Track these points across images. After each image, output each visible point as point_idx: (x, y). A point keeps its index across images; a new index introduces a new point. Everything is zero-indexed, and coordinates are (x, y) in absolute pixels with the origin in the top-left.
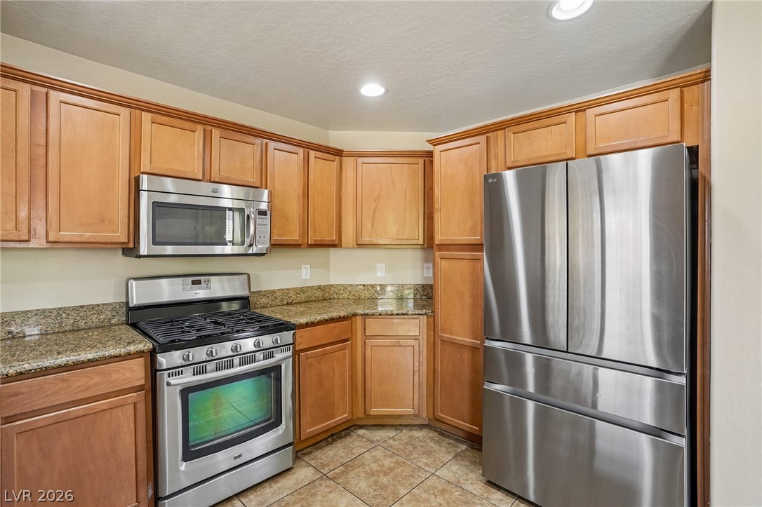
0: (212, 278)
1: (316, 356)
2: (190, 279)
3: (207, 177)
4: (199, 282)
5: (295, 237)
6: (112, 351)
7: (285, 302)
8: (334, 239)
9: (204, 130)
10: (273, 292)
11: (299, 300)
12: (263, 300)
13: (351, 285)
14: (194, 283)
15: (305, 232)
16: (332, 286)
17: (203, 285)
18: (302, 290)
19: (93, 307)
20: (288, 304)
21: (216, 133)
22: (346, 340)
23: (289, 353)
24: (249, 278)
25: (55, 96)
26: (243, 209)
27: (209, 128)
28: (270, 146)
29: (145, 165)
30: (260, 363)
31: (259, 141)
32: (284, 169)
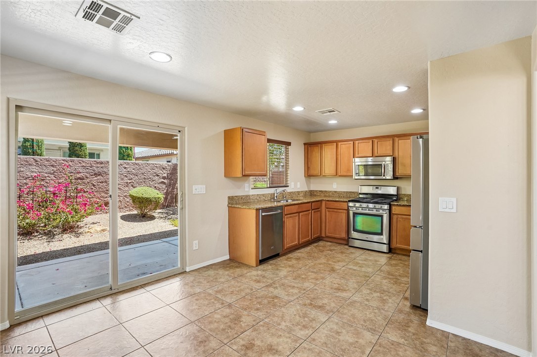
0: (383, 187)
2: (375, 187)
3: (374, 155)
4: (378, 188)
6: (341, 200)
9: (372, 141)
14: (376, 188)
19: (353, 192)
21: (376, 141)
23: (385, 212)
24: (398, 189)
25: (339, 143)
26: (381, 165)
27: (374, 140)
28: (396, 139)
29: (357, 155)
30: (374, 212)
31: (392, 139)
32: (404, 146)
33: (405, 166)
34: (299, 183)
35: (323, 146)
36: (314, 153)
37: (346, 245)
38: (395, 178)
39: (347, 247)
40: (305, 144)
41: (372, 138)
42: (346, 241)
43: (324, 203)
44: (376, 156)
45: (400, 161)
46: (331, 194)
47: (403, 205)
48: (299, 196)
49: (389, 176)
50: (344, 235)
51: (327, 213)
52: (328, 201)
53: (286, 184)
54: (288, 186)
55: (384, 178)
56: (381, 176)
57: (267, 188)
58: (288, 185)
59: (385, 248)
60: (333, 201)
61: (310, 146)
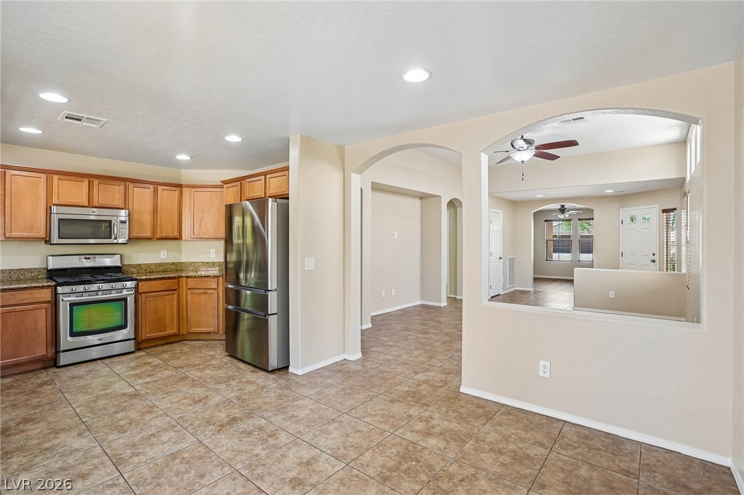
0: (97, 256)
1: (153, 297)
2: (83, 257)
3: (91, 204)
4: (89, 258)
5: (148, 234)
7: (148, 271)
8: (176, 234)
9: (89, 181)
10: (140, 265)
11: (158, 270)
13: (194, 263)
14: (86, 258)
15: (154, 231)
16: (183, 263)
17: (92, 259)
18: (160, 264)
20: (150, 272)
21: (96, 182)
22: (175, 290)
23: (130, 293)
24: (121, 257)
25: (10, 172)
26: (111, 221)
27: (92, 179)
28: (131, 185)
29: (55, 201)
30: (114, 295)
31: (123, 183)
32: (141, 197)
33: (142, 225)
37: (50, 367)
39: (54, 370)
41: (87, 176)
42: (52, 362)
44: (96, 207)
45: (135, 217)
47: (154, 279)
49: (123, 238)
50: (43, 351)
56: (111, 238)
59: (130, 346)
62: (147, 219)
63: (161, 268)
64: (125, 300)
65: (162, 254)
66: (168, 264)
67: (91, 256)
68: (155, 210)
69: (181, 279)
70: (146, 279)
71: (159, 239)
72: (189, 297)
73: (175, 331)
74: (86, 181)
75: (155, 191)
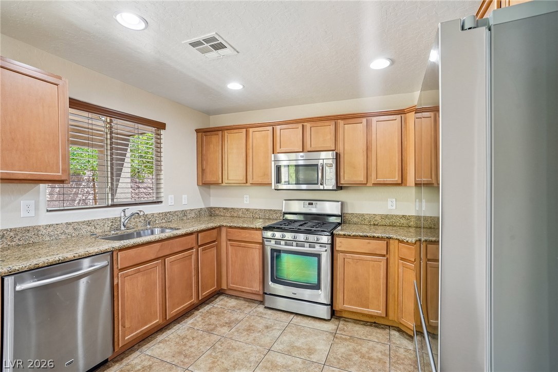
0: (318, 202)
1: (353, 258)
2: (307, 202)
3: (305, 149)
4: (312, 204)
5: (361, 178)
6: (252, 226)
7: (372, 223)
8: (397, 180)
9: (303, 125)
10: (363, 215)
11: (384, 223)
12: (355, 220)
14: (309, 204)
15: (368, 175)
17: (314, 205)
18: (386, 216)
19: (274, 211)
20: (374, 225)
23: (325, 249)
24: (342, 204)
25: (251, 130)
26: (318, 165)
27: (305, 124)
28: (341, 122)
29: (278, 149)
30: (306, 249)
31: (333, 122)
32: (353, 134)
33: (354, 168)
34: (185, 196)
35: (226, 134)
36: (212, 146)
38: (339, 187)
39: (261, 309)
40: (198, 131)
41: (302, 121)
42: (261, 298)
43: (224, 231)
44: (309, 151)
45: (346, 159)
46: (240, 213)
47: (354, 236)
48: (185, 218)
49: (330, 183)
50: (257, 287)
51: (230, 248)
52: (230, 227)
53: (157, 198)
54: (161, 202)
55: (321, 187)
56: (317, 184)
57: (108, 206)
58: (162, 199)
59: (324, 312)
60: (239, 228)
61: (205, 134)
62: (360, 160)
63: (388, 222)
64: (318, 256)
65: (390, 203)
66: (396, 216)
67: (314, 202)
68: (368, 149)
69: (391, 241)
70: (344, 235)
71: (375, 185)
72: (401, 270)
73: (380, 312)
74: (300, 126)
75: (368, 125)
